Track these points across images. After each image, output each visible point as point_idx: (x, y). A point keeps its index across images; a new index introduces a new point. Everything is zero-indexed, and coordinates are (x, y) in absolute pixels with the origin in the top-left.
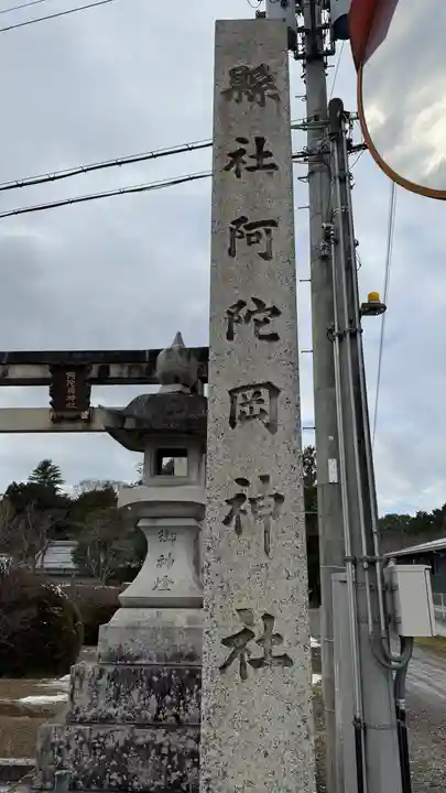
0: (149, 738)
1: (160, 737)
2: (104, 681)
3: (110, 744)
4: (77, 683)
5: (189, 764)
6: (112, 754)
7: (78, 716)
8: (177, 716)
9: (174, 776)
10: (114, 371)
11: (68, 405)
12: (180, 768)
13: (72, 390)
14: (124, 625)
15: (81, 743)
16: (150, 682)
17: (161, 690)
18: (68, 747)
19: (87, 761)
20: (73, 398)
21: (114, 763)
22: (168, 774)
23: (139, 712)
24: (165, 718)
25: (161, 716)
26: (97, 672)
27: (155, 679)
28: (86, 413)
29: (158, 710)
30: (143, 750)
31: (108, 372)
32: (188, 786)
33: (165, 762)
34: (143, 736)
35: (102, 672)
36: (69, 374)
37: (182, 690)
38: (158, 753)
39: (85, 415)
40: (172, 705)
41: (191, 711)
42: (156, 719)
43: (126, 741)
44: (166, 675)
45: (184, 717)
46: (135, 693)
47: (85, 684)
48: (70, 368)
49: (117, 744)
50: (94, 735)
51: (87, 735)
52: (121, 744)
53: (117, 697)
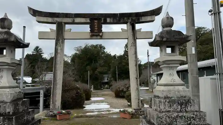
0: (182, 114)
1: (185, 114)
2: (166, 103)
3: (173, 116)
4: (160, 104)
5: (192, 119)
6: (174, 118)
7: (162, 111)
8: (185, 110)
9: (189, 122)
10: (108, 20)
11: (95, 31)
12: (190, 120)
13: (96, 26)
14: (167, 90)
15: (166, 116)
16: (178, 103)
17: (181, 104)
18: (163, 117)
19: (168, 120)
20: (97, 29)
21: (174, 120)
22: (187, 122)
23: (176, 109)
24: (183, 110)
25: (182, 110)
26: (165, 101)
27: (179, 102)
28: (101, 33)
29: (181, 109)
30: (181, 117)
31: (106, 21)
32: (192, 124)
33: (186, 119)
34: (181, 114)
35: (166, 101)
36: (95, 21)
37: (186, 104)
38: (185, 117)
39: (101, 34)
40: (184, 108)
41: (189, 108)
42: (181, 111)
43: (177, 116)
44: (182, 101)
45: (187, 110)
46: (175, 105)
47: (162, 104)
48: (96, 19)
49: (175, 116)
50: (169, 114)
51: (167, 114)
52: (176, 116)
53: (170, 106)
